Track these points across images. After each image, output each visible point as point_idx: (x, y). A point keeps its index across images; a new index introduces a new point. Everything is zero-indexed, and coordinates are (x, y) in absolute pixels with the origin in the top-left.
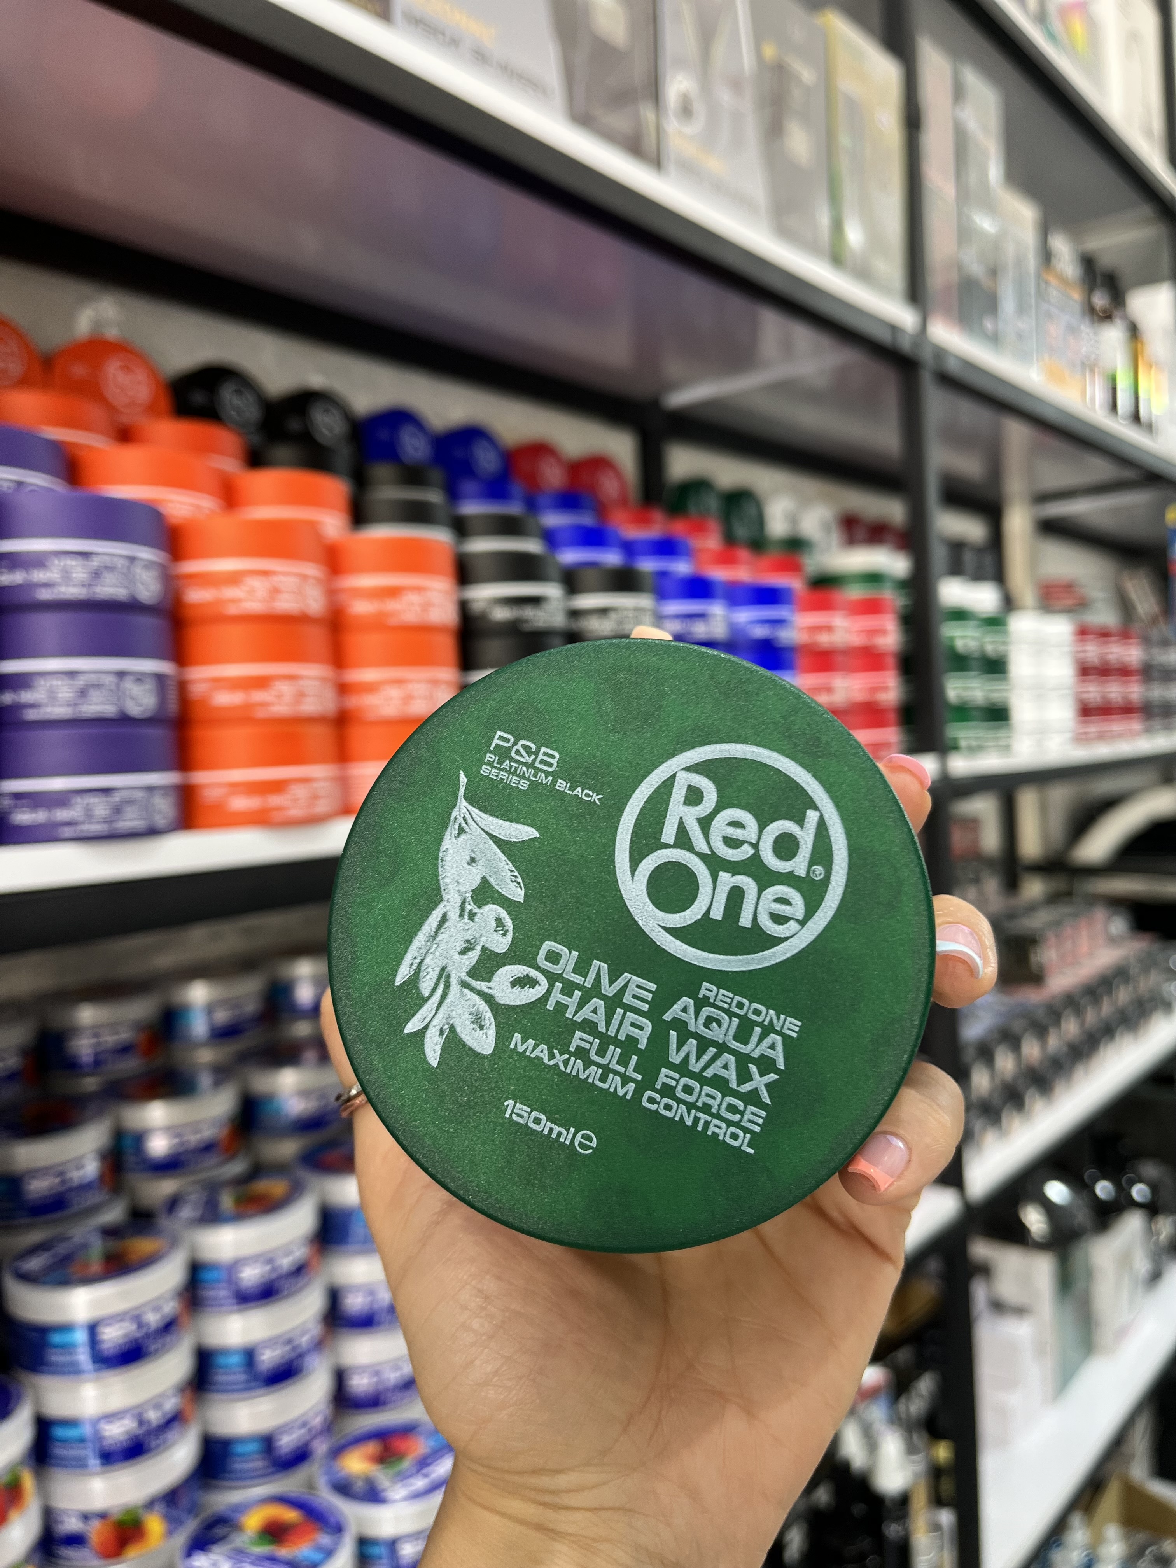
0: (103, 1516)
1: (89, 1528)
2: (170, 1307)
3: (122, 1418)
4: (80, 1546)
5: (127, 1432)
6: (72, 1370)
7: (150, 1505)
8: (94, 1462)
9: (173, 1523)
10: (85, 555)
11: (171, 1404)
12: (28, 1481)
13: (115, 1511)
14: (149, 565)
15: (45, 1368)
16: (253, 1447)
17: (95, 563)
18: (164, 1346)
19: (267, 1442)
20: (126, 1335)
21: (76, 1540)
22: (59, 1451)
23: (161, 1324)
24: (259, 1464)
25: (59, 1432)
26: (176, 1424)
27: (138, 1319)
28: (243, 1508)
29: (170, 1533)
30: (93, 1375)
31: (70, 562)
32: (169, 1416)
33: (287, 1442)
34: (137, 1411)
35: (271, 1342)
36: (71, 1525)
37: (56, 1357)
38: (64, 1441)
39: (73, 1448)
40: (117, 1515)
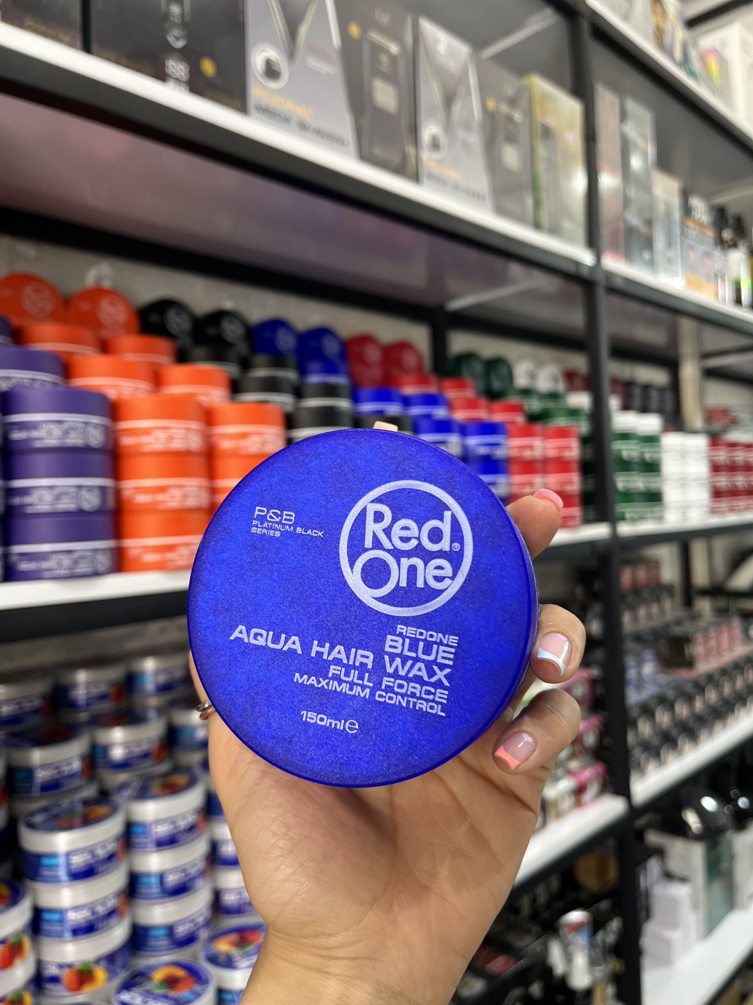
0: (70, 966)
1: (62, 973)
2: (111, 847)
3: (82, 910)
4: (57, 983)
5: (85, 918)
6: (56, 880)
7: (98, 961)
8: (68, 935)
9: (111, 973)
10: (60, 422)
11: (111, 903)
12: (27, 943)
13: (77, 963)
14: (96, 426)
15: (40, 879)
16: (162, 932)
17: (66, 426)
18: (107, 869)
19: (170, 929)
20: (85, 861)
21: (55, 980)
22: (46, 927)
23: (106, 856)
24: (164, 942)
25: (47, 916)
26: (115, 915)
27: (92, 853)
28: (153, 968)
29: (109, 979)
30: (67, 884)
31: (53, 426)
32: (110, 910)
33: (182, 931)
34: (91, 906)
35: (174, 870)
36: (52, 971)
37: (45, 872)
38: (49, 921)
39: (54, 926)
40: (78, 966)
